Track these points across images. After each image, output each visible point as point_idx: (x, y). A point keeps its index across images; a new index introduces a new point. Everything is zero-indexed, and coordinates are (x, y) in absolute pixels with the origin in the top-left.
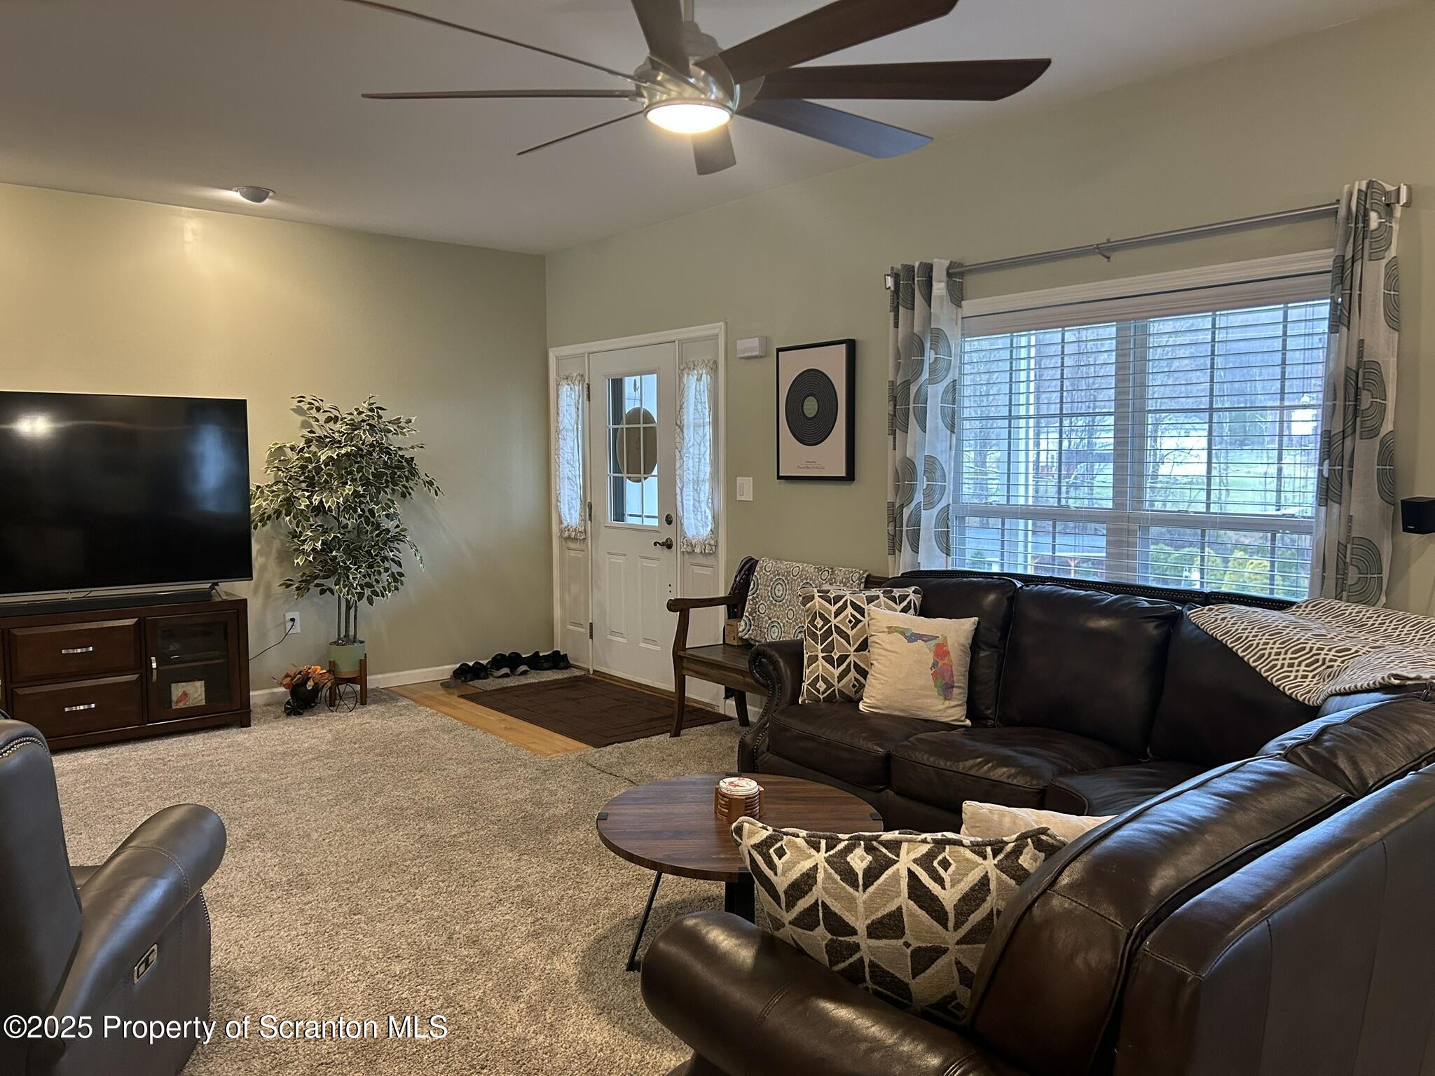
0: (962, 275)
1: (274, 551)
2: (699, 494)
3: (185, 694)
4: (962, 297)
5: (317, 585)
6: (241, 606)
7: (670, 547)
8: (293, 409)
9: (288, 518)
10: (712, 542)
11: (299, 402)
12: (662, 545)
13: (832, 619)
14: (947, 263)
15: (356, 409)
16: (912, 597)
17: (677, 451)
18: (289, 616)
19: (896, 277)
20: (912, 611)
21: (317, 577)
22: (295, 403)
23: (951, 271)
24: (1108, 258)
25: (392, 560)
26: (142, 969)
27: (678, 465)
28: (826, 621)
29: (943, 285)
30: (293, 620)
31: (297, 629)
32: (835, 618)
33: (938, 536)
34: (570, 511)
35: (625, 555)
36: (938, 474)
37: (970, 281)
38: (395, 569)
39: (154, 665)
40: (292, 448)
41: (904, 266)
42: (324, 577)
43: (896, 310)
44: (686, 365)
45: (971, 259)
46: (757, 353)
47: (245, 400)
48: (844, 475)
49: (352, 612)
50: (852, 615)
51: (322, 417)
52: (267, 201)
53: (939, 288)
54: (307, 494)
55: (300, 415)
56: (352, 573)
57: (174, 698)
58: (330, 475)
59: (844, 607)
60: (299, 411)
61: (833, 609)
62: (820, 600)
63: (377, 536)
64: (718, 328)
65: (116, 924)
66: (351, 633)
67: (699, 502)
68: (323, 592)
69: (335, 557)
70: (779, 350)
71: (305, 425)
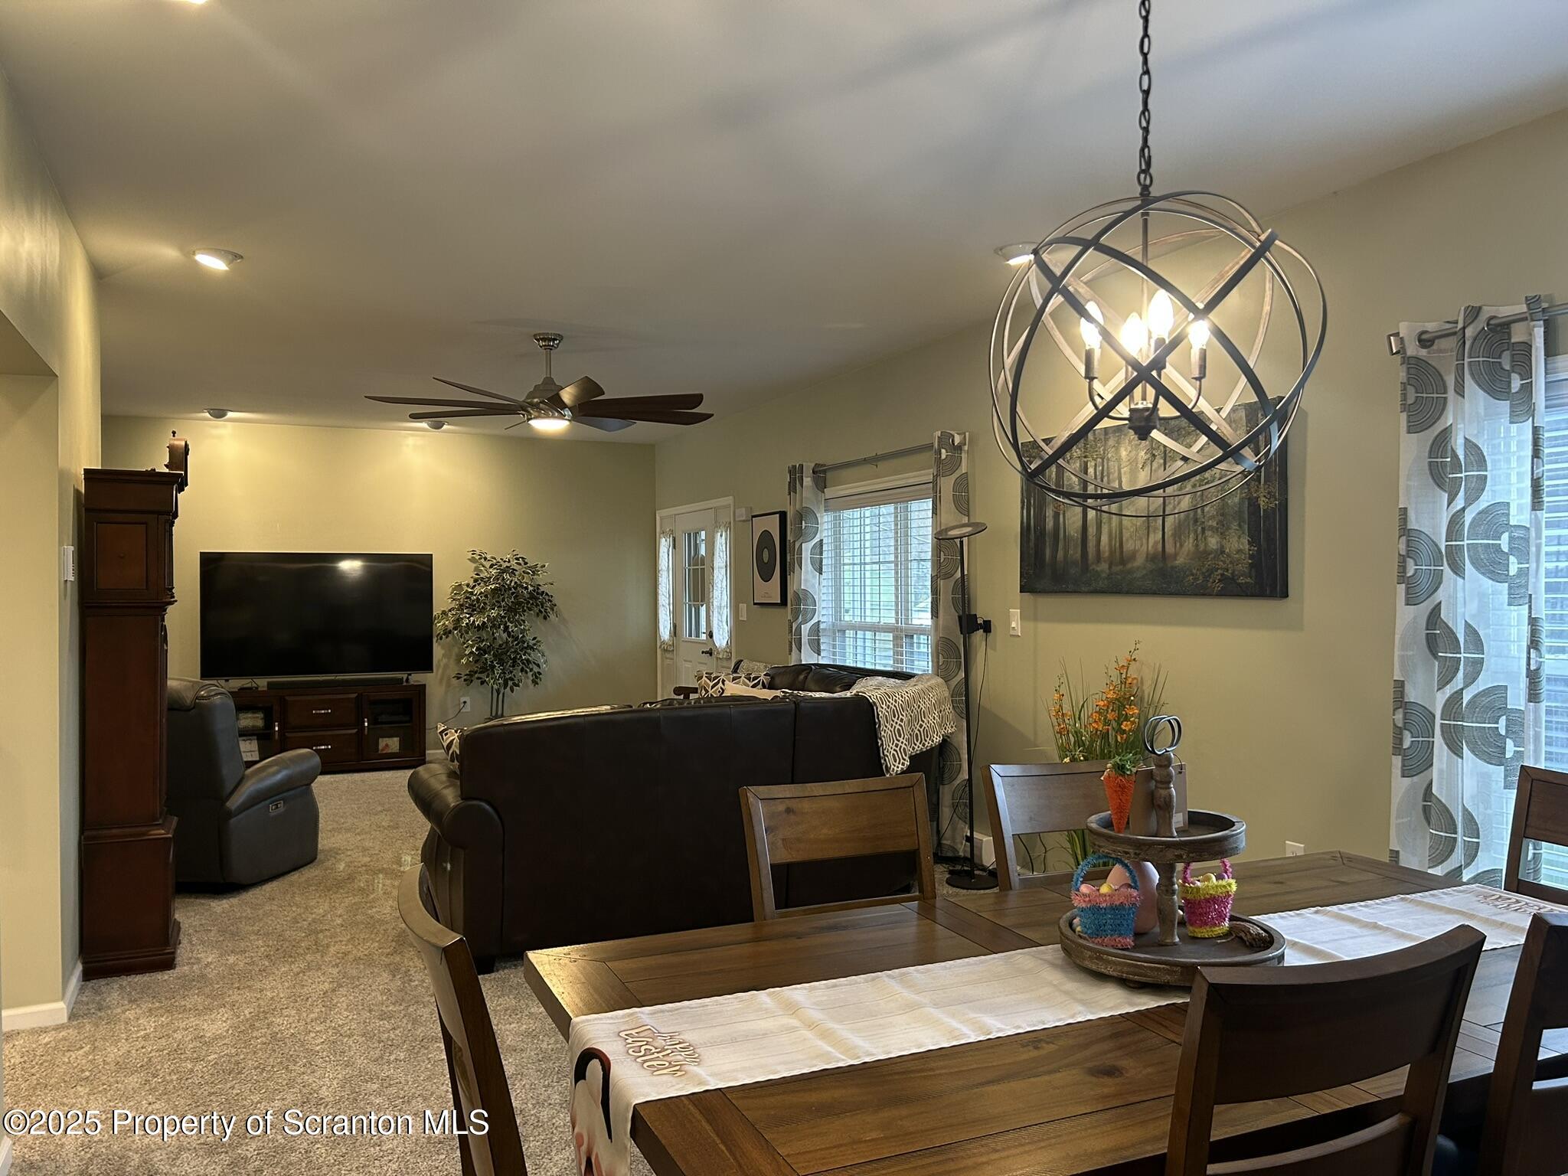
0: (825, 472)
1: (454, 654)
2: (721, 616)
3: (387, 745)
4: (825, 484)
5: (478, 678)
6: (421, 689)
7: (711, 654)
8: (469, 559)
9: (456, 632)
10: (728, 650)
11: (473, 554)
12: (706, 653)
13: (709, 690)
14: (813, 465)
15: (502, 559)
16: (762, 678)
17: (711, 587)
18: (463, 699)
19: (790, 472)
20: (760, 686)
21: (476, 672)
22: (470, 555)
23: (816, 470)
24: (877, 466)
25: (534, 663)
26: (274, 807)
27: (711, 596)
28: (707, 691)
29: (809, 479)
30: (465, 702)
31: (468, 709)
32: (712, 689)
33: (810, 642)
34: (665, 631)
35: (691, 662)
36: (810, 601)
37: (829, 475)
38: (536, 669)
39: (366, 724)
40: (468, 585)
41: (793, 466)
42: (480, 673)
43: (790, 494)
44: (717, 526)
45: (829, 459)
46: (744, 518)
47: (432, 555)
48: (779, 602)
49: (501, 696)
50: (721, 688)
51: (487, 564)
52: (445, 427)
53: (808, 481)
54: (468, 616)
55: (474, 563)
56: (497, 670)
57: (380, 748)
58: (485, 604)
59: (718, 682)
60: (473, 560)
61: (711, 684)
62: (706, 679)
63: (516, 645)
64: (729, 500)
65: (262, 780)
66: (500, 713)
67: (721, 621)
68: (482, 683)
69: (486, 659)
70: (753, 517)
71: (476, 569)
